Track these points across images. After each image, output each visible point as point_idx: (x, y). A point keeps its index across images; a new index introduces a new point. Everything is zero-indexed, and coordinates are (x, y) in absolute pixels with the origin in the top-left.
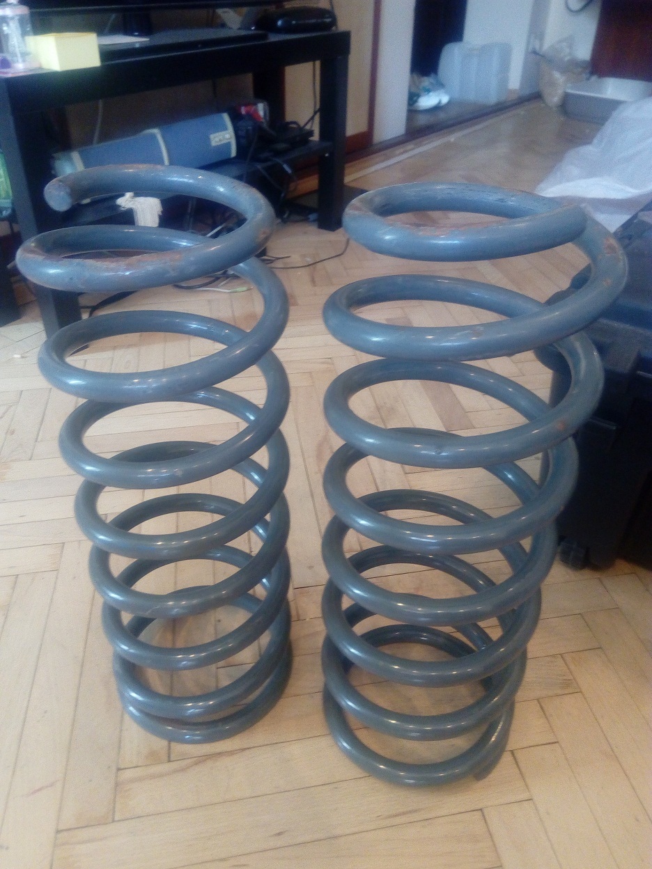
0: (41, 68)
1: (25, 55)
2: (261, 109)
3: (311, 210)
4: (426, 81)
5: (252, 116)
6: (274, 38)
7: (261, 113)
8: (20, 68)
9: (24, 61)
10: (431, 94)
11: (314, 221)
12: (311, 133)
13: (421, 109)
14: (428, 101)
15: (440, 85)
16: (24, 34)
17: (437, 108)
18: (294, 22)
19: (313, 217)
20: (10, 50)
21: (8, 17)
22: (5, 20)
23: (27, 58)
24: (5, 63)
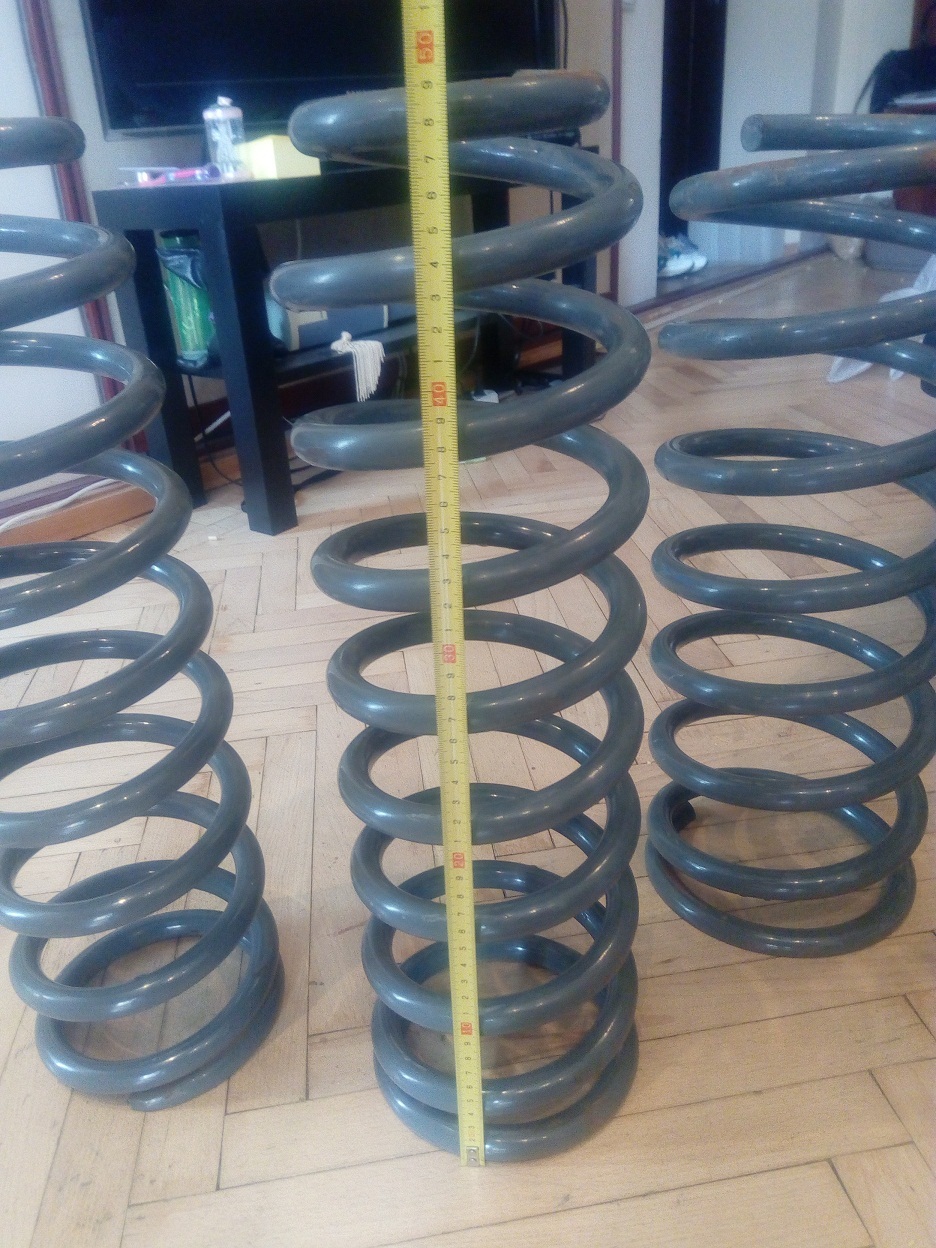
0: (252, 177)
4: (675, 243)
10: (682, 257)
13: (671, 275)
14: (678, 265)
15: (693, 247)
17: (689, 273)
20: (219, 159)
21: (219, 121)
22: (215, 124)
23: (238, 167)
24: (215, 172)
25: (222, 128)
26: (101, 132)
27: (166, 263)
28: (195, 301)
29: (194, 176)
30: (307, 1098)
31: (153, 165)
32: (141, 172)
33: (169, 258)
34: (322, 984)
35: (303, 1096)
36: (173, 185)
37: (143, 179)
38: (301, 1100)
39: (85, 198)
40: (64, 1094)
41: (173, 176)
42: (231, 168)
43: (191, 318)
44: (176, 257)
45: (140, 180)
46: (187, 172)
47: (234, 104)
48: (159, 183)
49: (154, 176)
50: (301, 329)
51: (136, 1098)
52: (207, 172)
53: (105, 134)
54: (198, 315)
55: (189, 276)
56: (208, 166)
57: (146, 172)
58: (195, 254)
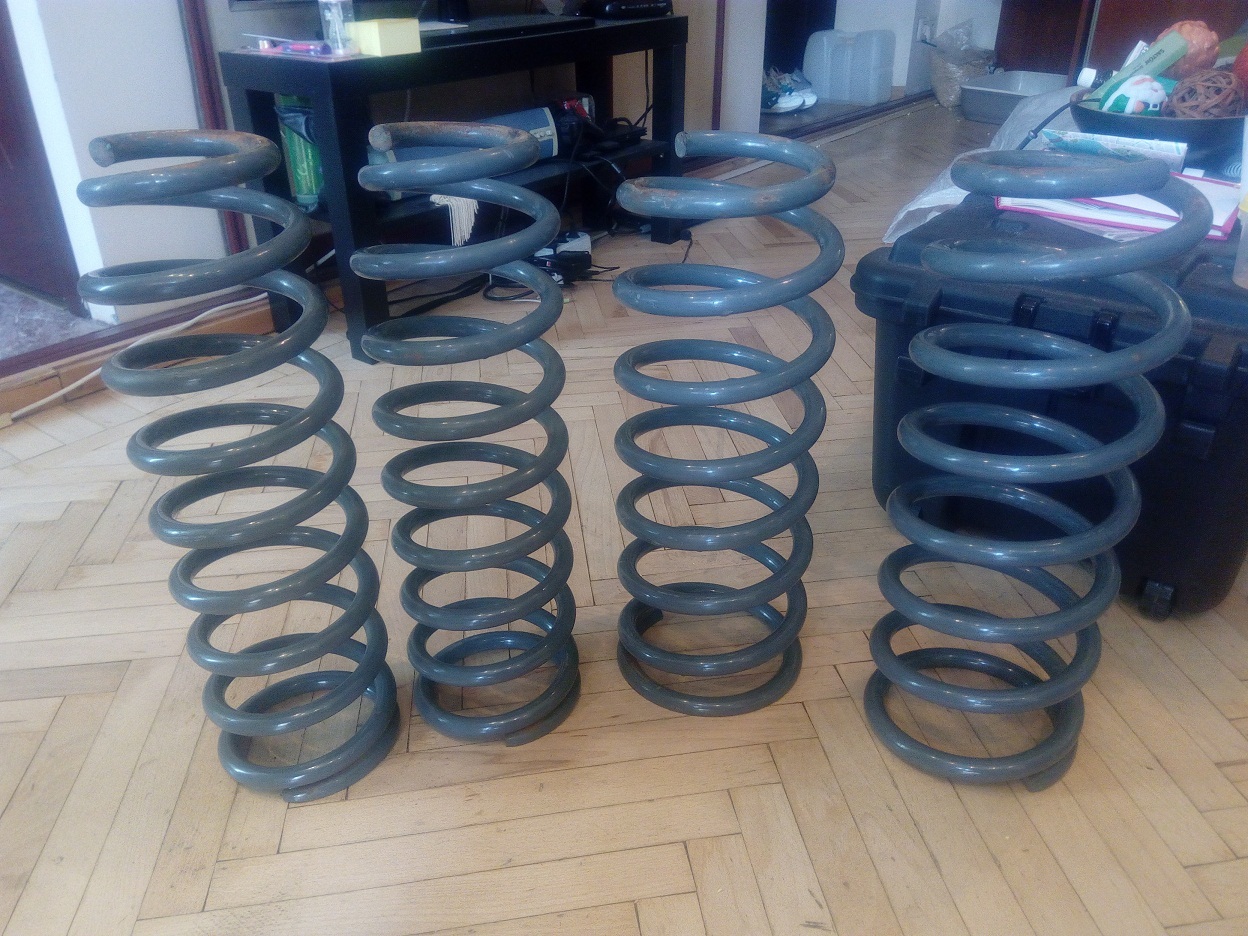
0: (360, 54)
1: (346, 41)
2: (586, 104)
4: (787, 79)
5: (576, 111)
6: (601, 25)
7: (586, 109)
8: (340, 54)
9: (344, 46)
10: (794, 93)
11: (647, 233)
12: (643, 131)
13: (782, 111)
14: (788, 103)
16: (346, 20)
17: (800, 111)
18: (623, 7)
19: (645, 228)
20: (331, 36)
21: (331, 4)
22: (327, 6)
23: (348, 45)
24: (326, 50)
25: (334, 10)
27: (283, 120)
28: (310, 151)
29: (308, 51)
31: (273, 35)
32: (263, 40)
33: (286, 116)
36: (290, 57)
37: (264, 47)
39: (213, 58)
41: (291, 49)
42: (341, 46)
43: (305, 165)
44: (293, 114)
45: (261, 47)
46: (301, 45)
48: (277, 53)
49: (274, 44)
52: (319, 48)
54: (311, 163)
55: (304, 132)
56: (321, 42)
57: (267, 40)
58: (308, 113)
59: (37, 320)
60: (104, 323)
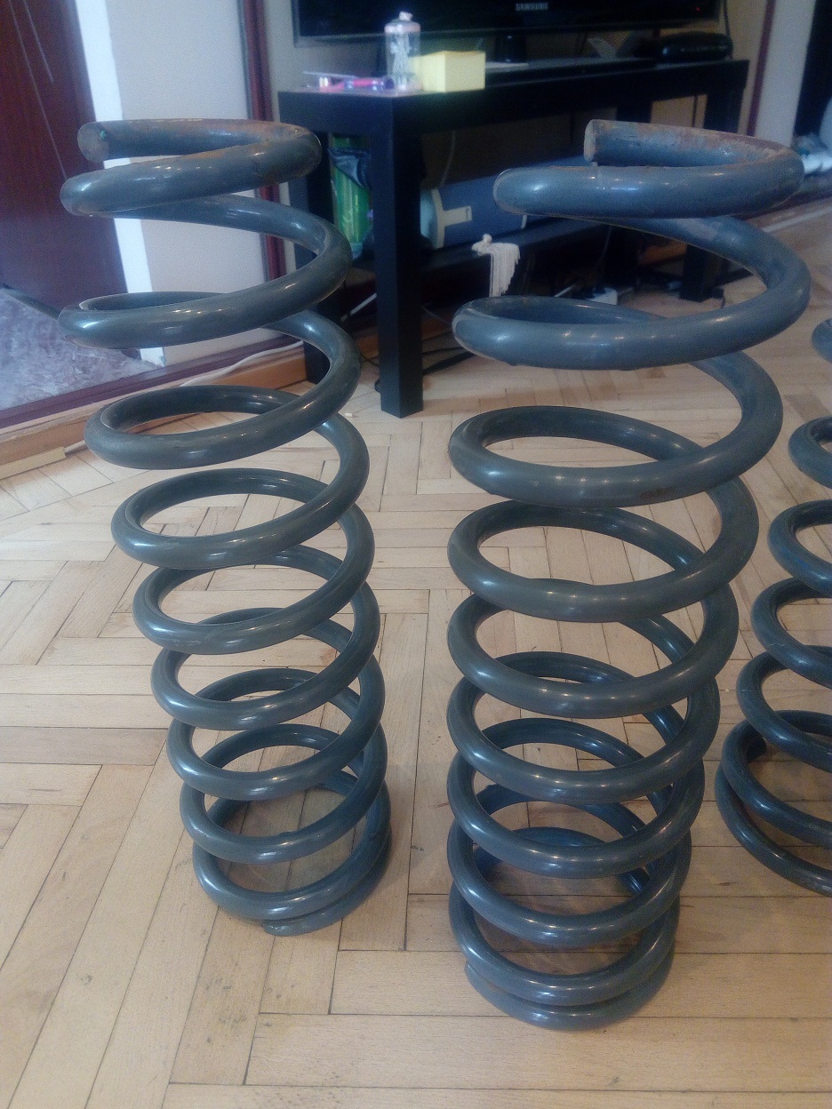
0: (422, 90)
1: (410, 76)
3: (671, 278)
4: (806, 142)
6: (661, 67)
8: (402, 88)
9: (408, 80)
10: (811, 156)
11: (675, 290)
16: (411, 54)
17: (816, 174)
18: (683, 50)
19: (672, 285)
20: (394, 71)
21: (398, 36)
22: (394, 38)
23: (411, 80)
24: (390, 84)
25: (400, 42)
26: (292, 38)
27: (335, 162)
28: (356, 197)
29: (370, 86)
30: (405, 949)
31: (334, 72)
32: (323, 78)
33: (339, 158)
34: (421, 850)
35: (402, 947)
36: (351, 93)
37: (324, 83)
38: (400, 950)
39: (270, 98)
40: (211, 908)
41: (352, 85)
42: (405, 80)
43: (351, 212)
44: (346, 157)
45: (321, 85)
46: (364, 82)
47: (414, 20)
48: (338, 90)
49: (334, 81)
50: (447, 229)
51: (268, 924)
52: (382, 83)
53: (295, 41)
54: (357, 210)
55: (354, 174)
56: (384, 78)
57: (327, 77)
58: (362, 155)
59: (91, 358)
60: (152, 364)
